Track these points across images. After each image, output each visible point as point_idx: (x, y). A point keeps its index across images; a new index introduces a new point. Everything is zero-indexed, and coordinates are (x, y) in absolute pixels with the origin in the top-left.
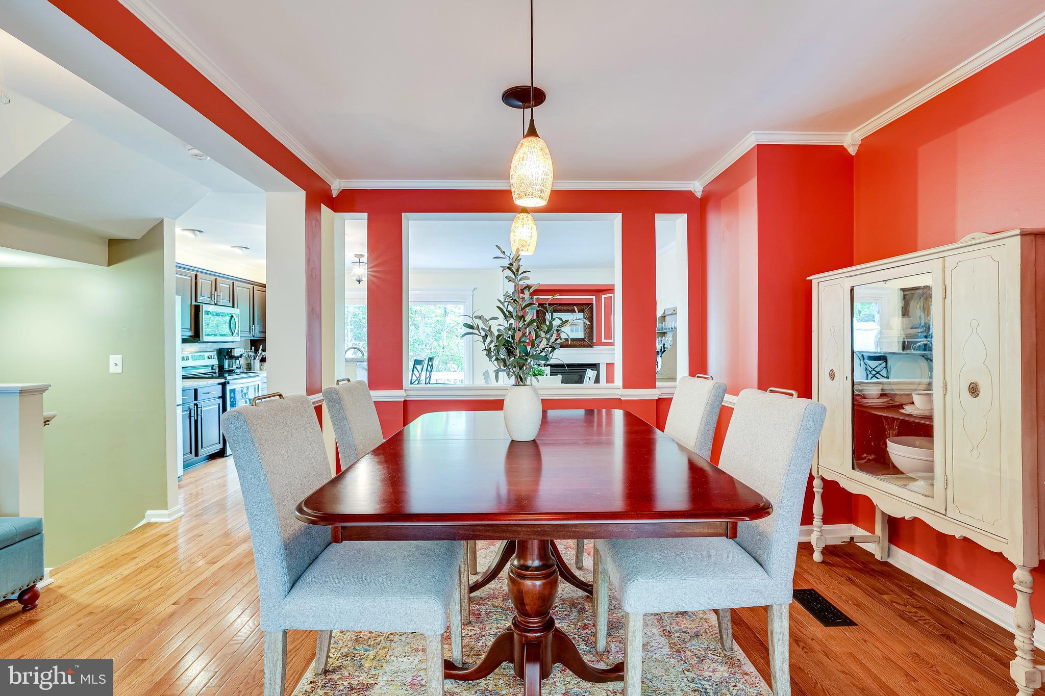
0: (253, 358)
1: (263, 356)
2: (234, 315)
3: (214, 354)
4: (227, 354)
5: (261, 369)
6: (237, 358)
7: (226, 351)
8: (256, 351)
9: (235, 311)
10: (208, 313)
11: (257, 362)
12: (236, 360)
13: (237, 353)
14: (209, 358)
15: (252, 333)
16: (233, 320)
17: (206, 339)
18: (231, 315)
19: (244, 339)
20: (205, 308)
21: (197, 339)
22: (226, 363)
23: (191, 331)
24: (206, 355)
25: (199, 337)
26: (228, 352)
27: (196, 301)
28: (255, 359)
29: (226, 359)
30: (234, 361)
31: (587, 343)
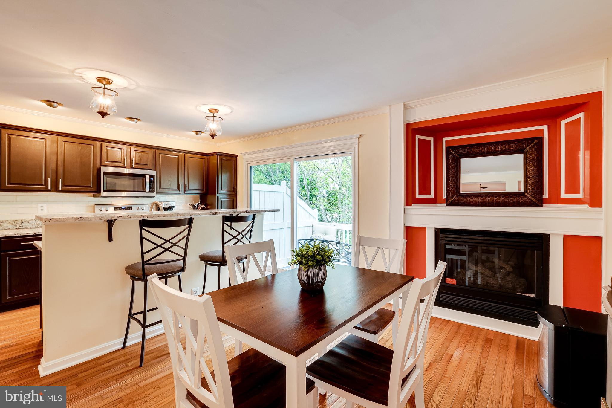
27: (101, 164)
31: (530, 199)
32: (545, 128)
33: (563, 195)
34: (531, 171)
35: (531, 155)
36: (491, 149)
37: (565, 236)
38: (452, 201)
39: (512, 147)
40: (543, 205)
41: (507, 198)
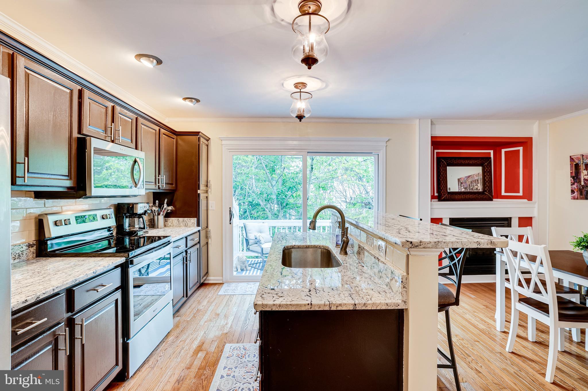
0: (157, 214)
1: (168, 210)
2: (138, 160)
3: (111, 212)
4: (128, 212)
5: (165, 226)
6: (140, 216)
7: (126, 207)
8: (161, 206)
9: (140, 155)
10: (99, 151)
11: (161, 218)
12: (139, 218)
13: (140, 209)
14: (103, 218)
15: (158, 184)
16: (136, 166)
17: (95, 192)
18: (134, 160)
19: (148, 191)
20: (95, 143)
21: (81, 192)
22: (127, 222)
23: (71, 179)
24: (99, 213)
25: (84, 189)
26: (128, 207)
27: (80, 132)
28: (159, 214)
29: (126, 217)
30: (136, 220)
31: (489, 196)
32: (492, 152)
33: (503, 193)
34: (488, 178)
35: (488, 168)
36: (467, 162)
37: (519, 218)
38: (445, 197)
39: (479, 162)
40: (493, 199)
41: (477, 195)
